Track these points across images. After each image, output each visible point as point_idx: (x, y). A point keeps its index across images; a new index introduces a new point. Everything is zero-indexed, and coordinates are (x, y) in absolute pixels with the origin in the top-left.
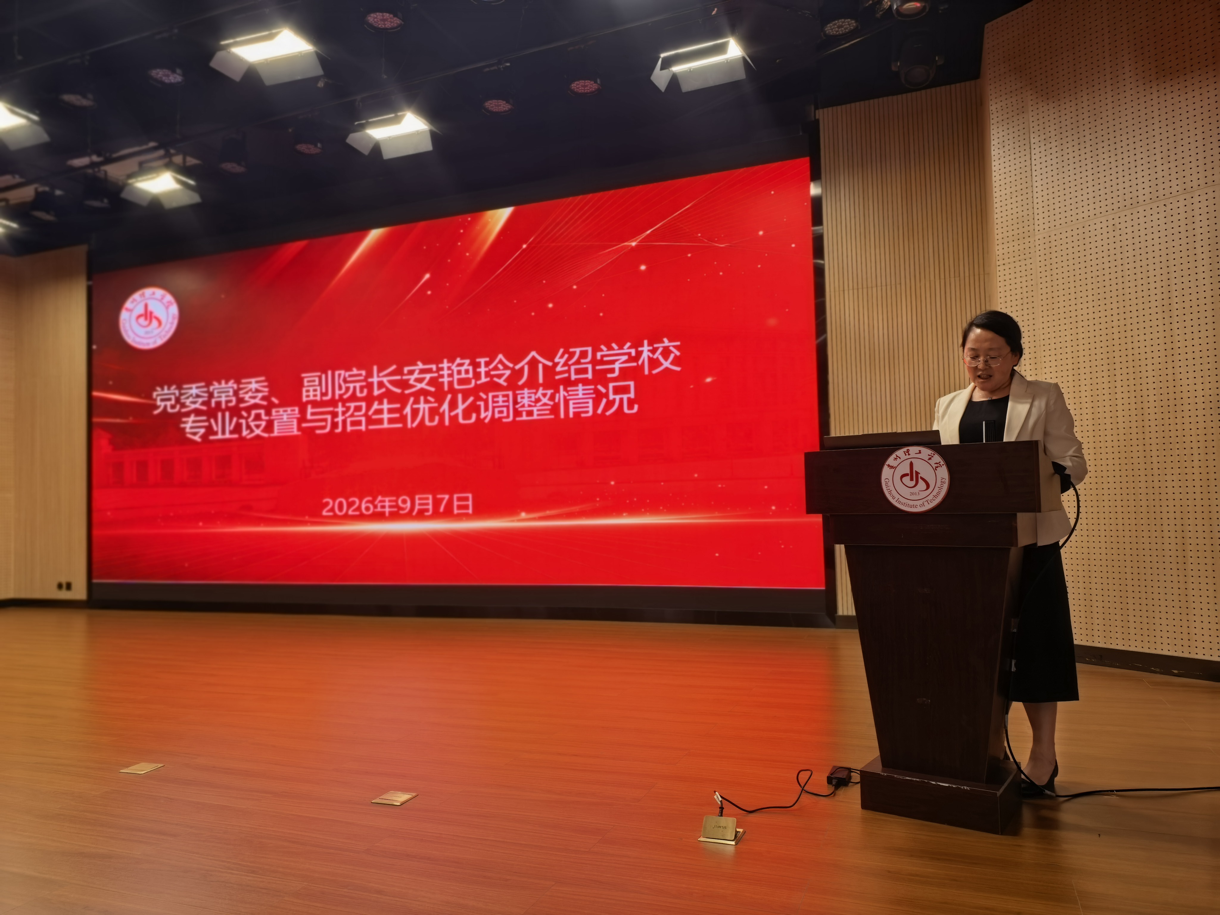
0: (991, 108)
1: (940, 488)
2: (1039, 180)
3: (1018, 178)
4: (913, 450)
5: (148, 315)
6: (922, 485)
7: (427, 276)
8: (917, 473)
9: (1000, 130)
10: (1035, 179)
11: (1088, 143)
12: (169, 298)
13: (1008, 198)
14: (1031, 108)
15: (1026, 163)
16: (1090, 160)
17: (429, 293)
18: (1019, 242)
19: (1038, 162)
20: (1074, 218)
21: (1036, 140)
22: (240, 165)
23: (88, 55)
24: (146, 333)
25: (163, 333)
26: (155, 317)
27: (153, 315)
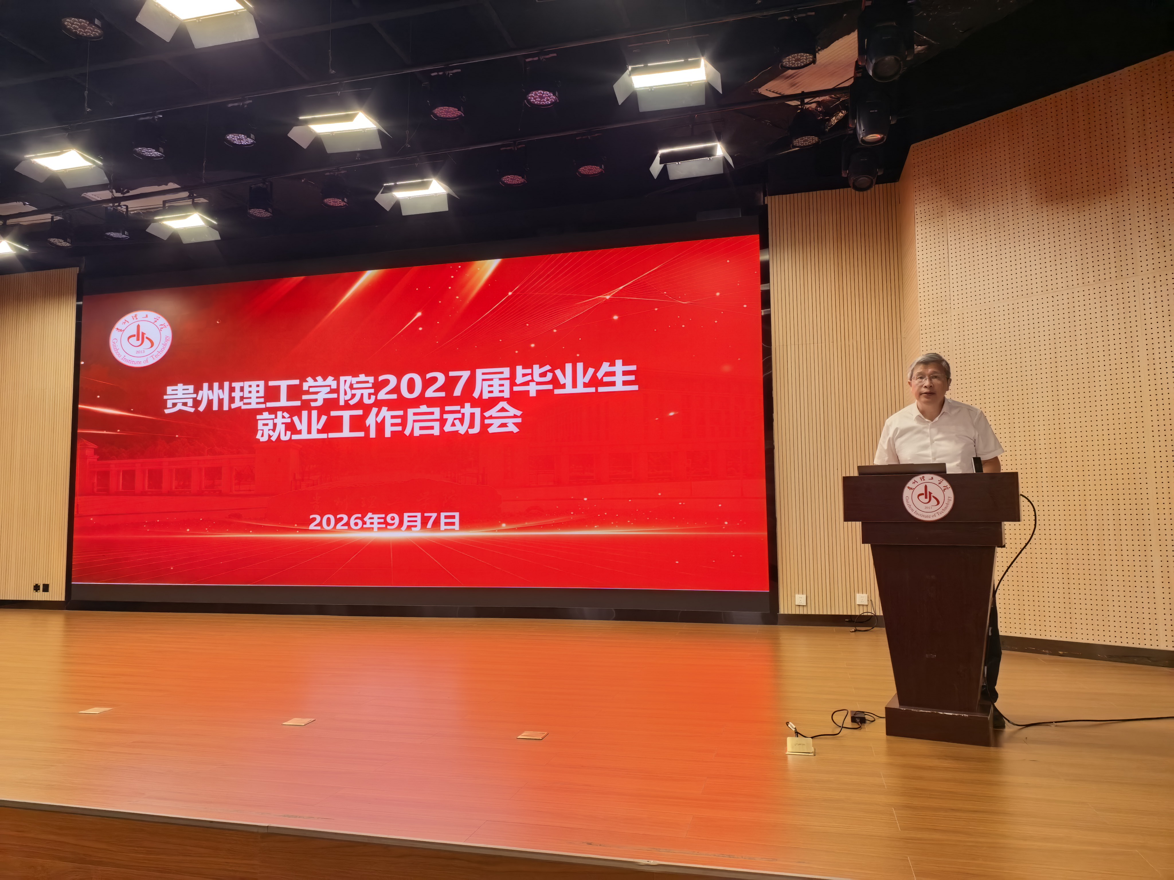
0: (915, 211)
1: (947, 504)
2: (954, 270)
3: (938, 266)
4: (927, 477)
5: (140, 336)
6: (934, 501)
7: (419, 314)
8: (930, 493)
9: (923, 228)
10: (951, 268)
12: (162, 321)
13: (930, 282)
14: (948, 214)
15: (944, 256)
17: (421, 328)
18: (938, 316)
19: (954, 255)
20: (982, 301)
21: (953, 238)
22: (267, 210)
23: (160, 113)
24: (138, 352)
25: (155, 353)
26: (147, 338)
27: (145, 336)
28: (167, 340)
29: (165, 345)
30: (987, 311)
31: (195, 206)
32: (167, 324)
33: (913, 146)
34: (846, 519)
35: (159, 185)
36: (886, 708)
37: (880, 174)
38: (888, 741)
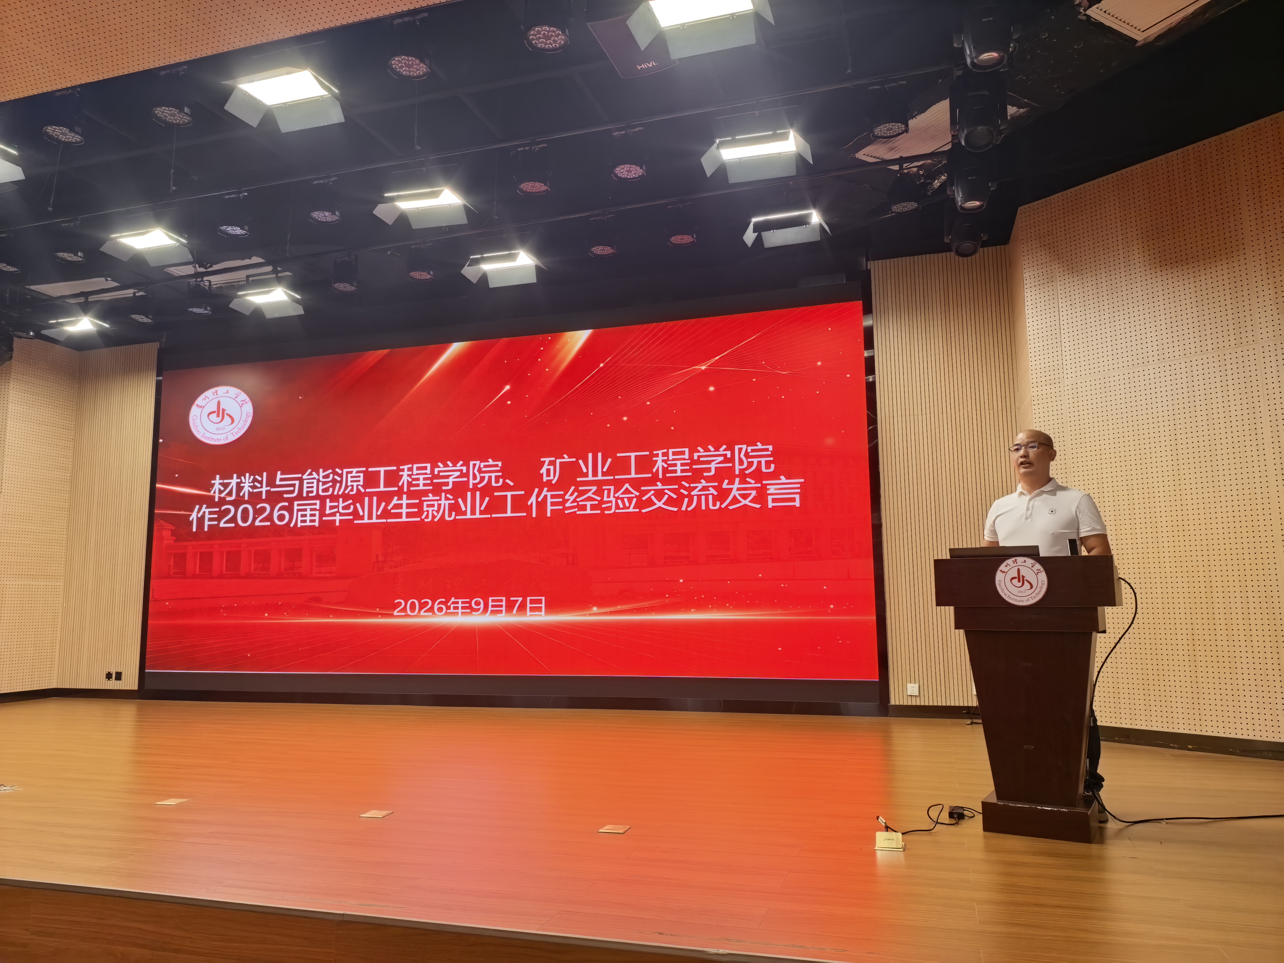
0: (1025, 275)
1: (1041, 588)
2: (1067, 337)
3: (1049, 334)
4: (1020, 560)
5: (220, 412)
6: (1027, 585)
7: (507, 387)
8: (1023, 577)
9: (1033, 293)
10: (1063, 336)
11: (1107, 311)
12: (244, 396)
13: (1041, 350)
14: (1059, 279)
15: (1055, 323)
16: (1109, 325)
17: (509, 402)
18: (1051, 386)
19: (1065, 322)
20: (1096, 370)
21: (1064, 305)
22: (352, 285)
23: (245, 191)
24: (218, 429)
25: (236, 430)
26: (227, 414)
27: (226, 412)
28: (247, 416)
29: (246, 421)
30: (1102, 381)
31: (279, 280)
32: (248, 399)
33: (1021, 209)
34: (939, 603)
35: (242, 259)
36: (982, 802)
37: (985, 238)
38: (985, 837)
